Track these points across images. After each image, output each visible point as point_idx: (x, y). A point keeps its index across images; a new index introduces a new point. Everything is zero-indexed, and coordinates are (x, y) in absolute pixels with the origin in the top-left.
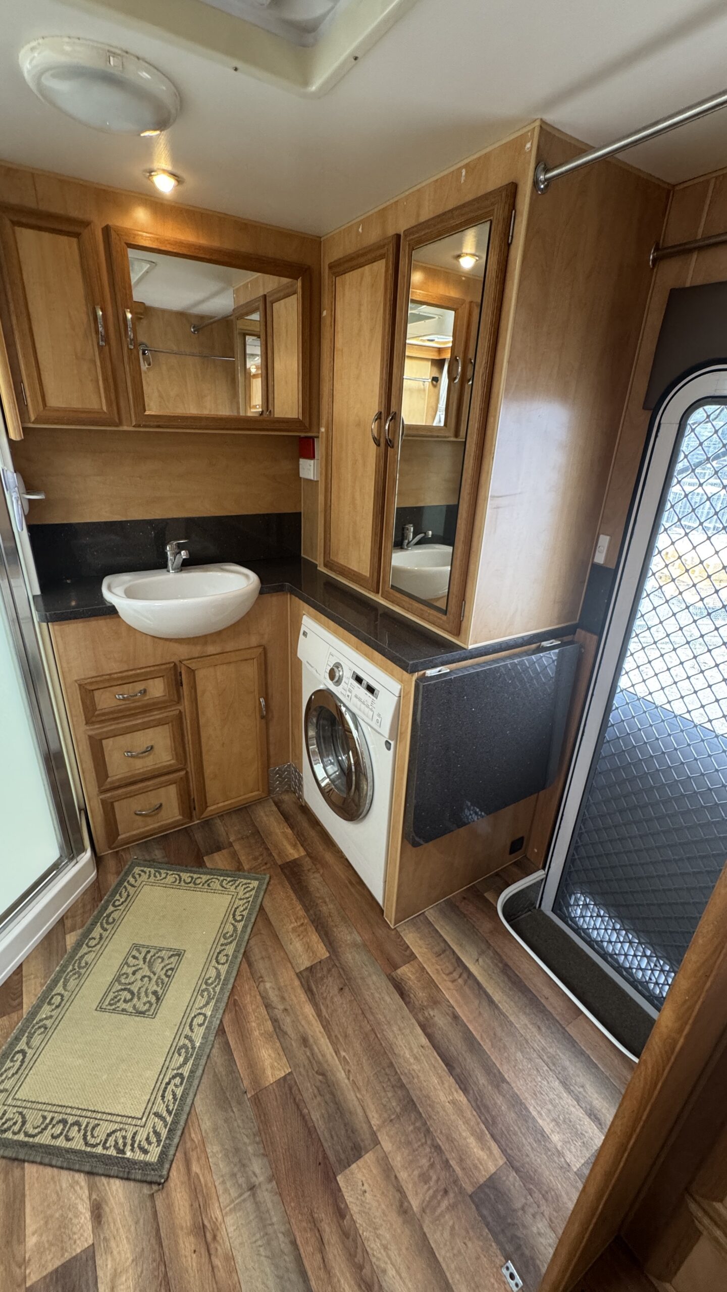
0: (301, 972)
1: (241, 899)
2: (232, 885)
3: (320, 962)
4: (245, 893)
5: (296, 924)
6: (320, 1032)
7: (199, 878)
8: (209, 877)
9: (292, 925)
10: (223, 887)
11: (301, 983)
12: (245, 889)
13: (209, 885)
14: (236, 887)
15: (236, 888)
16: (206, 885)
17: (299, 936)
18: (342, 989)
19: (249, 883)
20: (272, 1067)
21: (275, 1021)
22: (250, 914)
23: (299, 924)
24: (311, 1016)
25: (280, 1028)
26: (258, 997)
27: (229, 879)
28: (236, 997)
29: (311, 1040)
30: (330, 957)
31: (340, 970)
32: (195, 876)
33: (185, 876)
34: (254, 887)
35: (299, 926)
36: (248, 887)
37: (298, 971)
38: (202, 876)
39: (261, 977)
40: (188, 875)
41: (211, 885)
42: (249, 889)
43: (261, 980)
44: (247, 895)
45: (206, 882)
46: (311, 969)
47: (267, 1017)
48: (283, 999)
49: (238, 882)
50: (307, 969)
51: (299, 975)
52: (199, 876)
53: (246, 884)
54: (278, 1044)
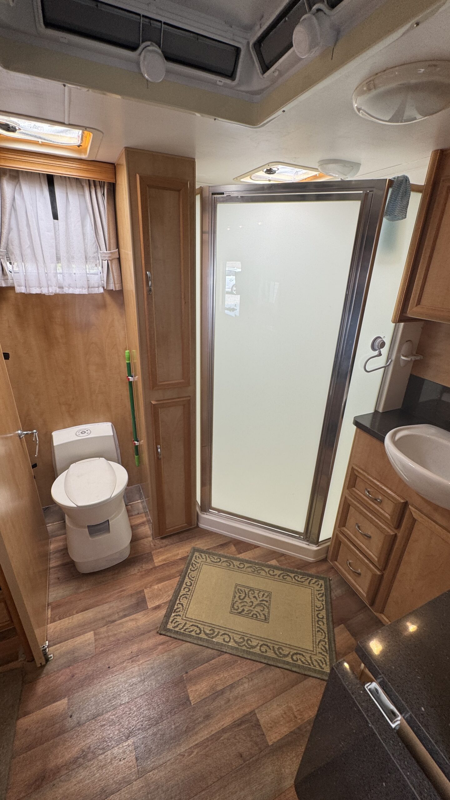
0: (255, 714)
1: (311, 658)
2: (321, 649)
3: (264, 735)
4: (316, 661)
5: (295, 710)
6: (212, 731)
7: (324, 623)
8: (326, 630)
9: (294, 707)
10: (319, 642)
11: (247, 715)
12: (321, 660)
13: (318, 631)
14: (321, 653)
15: (319, 653)
16: (319, 629)
17: (285, 713)
18: (241, 756)
19: (326, 663)
20: (196, 690)
21: (222, 692)
22: (299, 666)
23: (296, 713)
24: (223, 723)
25: (217, 696)
26: (238, 678)
27: (327, 646)
28: (239, 662)
29: (207, 722)
30: (268, 746)
31: (257, 757)
32: (325, 620)
33: (323, 613)
34: (323, 669)
35: (293, 714)
36: (323, 664)
37: (256, 711)
38: (325, 625)
39: (252, 680)
40: (325, 615)
41: (320, 633)
42: (321, 664)
43: (250, 679)
44: (315, 663)
45: (321, 629)
46: (257, 725)
47: (225, 686)
48: (236, 698)
49: (326, 654)
50: (258, 720)
51: (253, 713)
52: (325, 623)
53: (325, 661)
54: (208, 694)
